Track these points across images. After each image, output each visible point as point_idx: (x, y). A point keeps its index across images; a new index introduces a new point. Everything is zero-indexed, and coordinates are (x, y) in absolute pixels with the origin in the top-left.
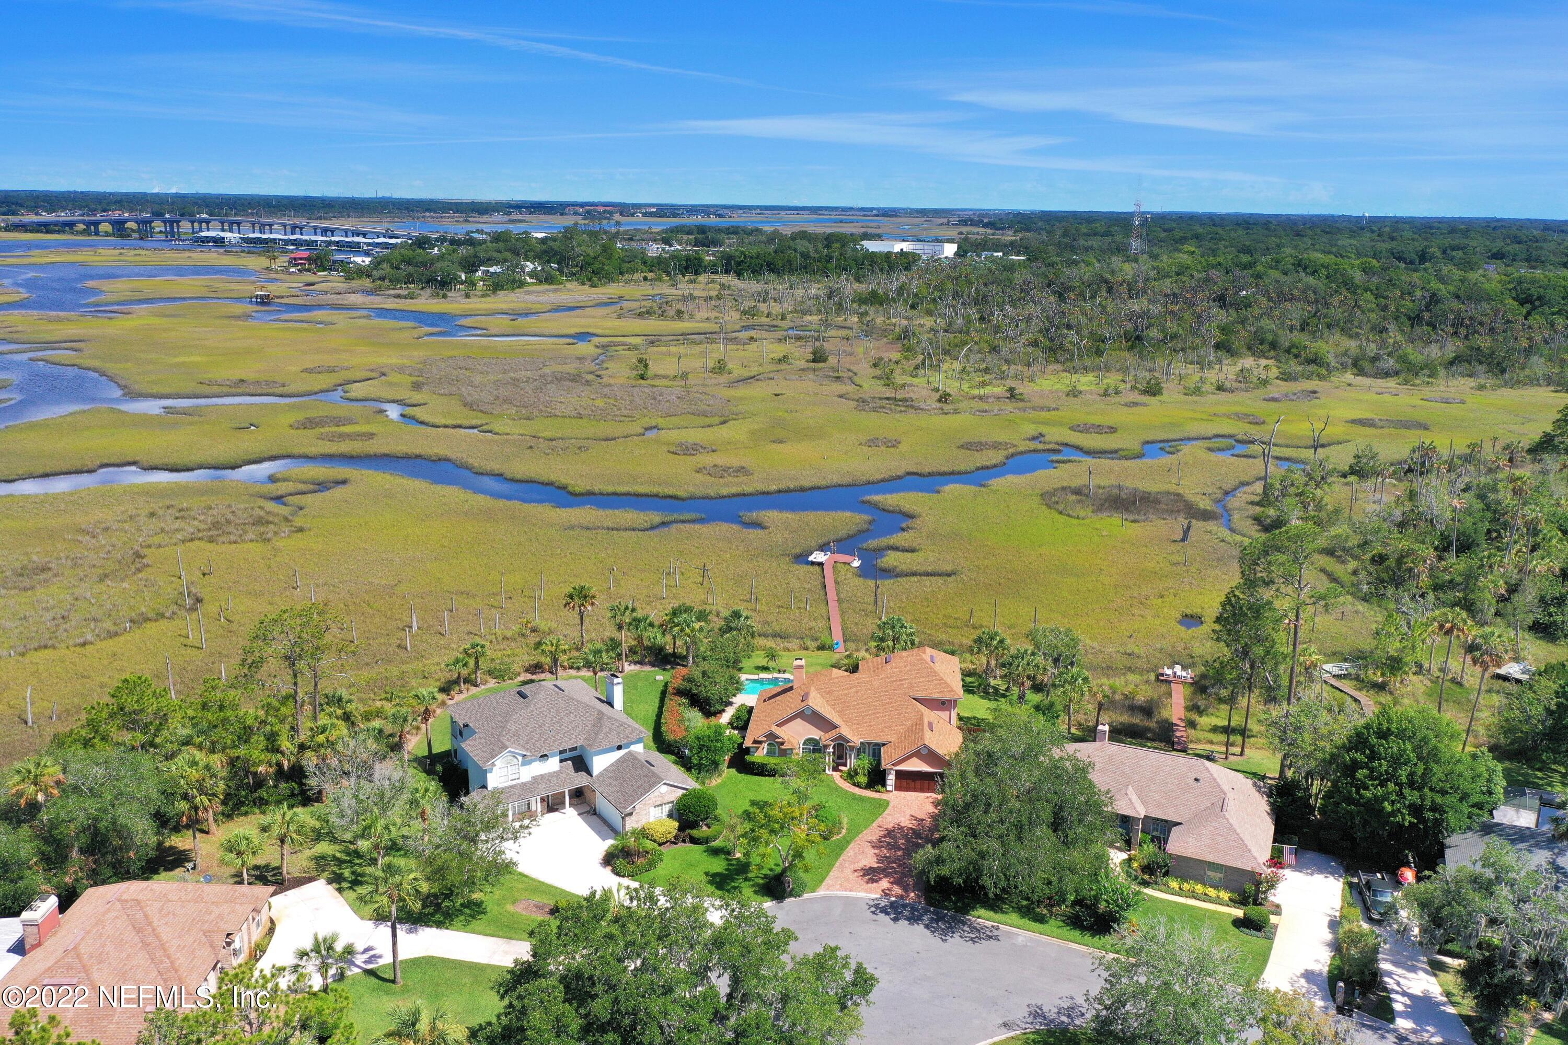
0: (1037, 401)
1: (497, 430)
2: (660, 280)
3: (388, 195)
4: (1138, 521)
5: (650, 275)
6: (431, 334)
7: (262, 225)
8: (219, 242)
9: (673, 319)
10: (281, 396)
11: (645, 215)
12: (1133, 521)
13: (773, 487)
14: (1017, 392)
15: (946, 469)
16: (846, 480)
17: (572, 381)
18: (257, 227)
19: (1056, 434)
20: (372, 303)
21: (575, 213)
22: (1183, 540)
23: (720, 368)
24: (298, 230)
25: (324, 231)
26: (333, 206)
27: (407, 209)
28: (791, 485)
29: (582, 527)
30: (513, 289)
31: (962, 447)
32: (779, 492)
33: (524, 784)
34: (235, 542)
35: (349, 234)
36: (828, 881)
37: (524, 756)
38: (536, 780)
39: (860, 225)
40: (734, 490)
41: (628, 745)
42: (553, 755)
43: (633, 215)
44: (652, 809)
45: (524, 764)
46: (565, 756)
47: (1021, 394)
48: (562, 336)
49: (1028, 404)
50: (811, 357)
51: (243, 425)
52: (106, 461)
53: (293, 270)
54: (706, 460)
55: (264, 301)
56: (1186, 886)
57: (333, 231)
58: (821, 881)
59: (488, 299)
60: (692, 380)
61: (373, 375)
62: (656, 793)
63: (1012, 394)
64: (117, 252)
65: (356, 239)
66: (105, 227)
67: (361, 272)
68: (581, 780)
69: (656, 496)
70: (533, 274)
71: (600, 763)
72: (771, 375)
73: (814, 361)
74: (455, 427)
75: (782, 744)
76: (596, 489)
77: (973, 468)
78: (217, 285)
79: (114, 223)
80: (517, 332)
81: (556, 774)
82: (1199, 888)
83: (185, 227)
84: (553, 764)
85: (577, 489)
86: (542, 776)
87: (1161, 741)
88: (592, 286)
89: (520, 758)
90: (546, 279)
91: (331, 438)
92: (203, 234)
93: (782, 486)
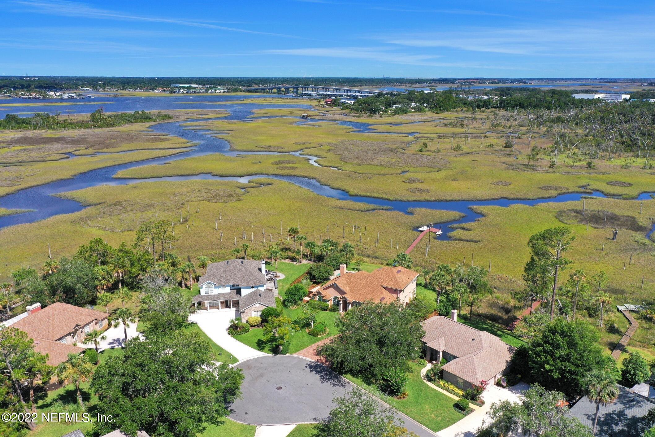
0: (603, 170)
1: (343, 169)
2: (468, 111)
3: (388, 77)
4: (598, 228)
5: (465, 109)
6: (354, 131)
7: (326, 89)
8: (309, 95)
9: (459, 127)
10: (279, 152)
11: (490, 83)
12: (595, 228)
13: (433, 199)
14: (593, 164)
15: (522, 197)
16: (470, 198)
17: (390, 151)
18: (324, 90)
19: (595, 185)
20: (343, 119)
21: (459, 83)
22: (613, 239)
23: (458, 148)
24: (338, 91)
25: (348, 91)
26: (362, 81)
27: (390, 82)
28: (442, 198)
29: (340, 208)
30: (402, 114)
31: (540, 188)
32: (434, 201)
33: (215, 295)
34: (216, 202)
35: (357, 92)
36: (301, 352)
37: (215, 285)
38: (220, 295)
39: (592, 86)
40: (414, 199)
41: (257, 287)
42: (228, 286)
43: (484, 83)
44: (253, 312)
45: (215, 288)
46: (233, 288)
47: (594, 166)
48: (403, 133)
49: (596, 171)
50: (505, 145)
51: (257, 162)
52: (202, 172)
53: (325, 106)
54: (415, 185)
55: (305, 117)
56: (446, 385)
57: (350, 91)
58: (298, 351)
59: (389, 118)
60: (443, 153)
61: (318, 146)
62: (255, 306)
63: (589, 166)
64: (272, 99)
65: (357, 94)
66: (275, 90)
67: (348, 107)
68: (237, 297)
69: (381, 198)
70: (413, 108)
71: (245, 292)
72: (477, 152)
73: (505, 147)
74: (330, 167)
75: (323, 297)
76: (359, 194)
77: (536, 197)
78: (293, 111)
79: (277, 89)
80: (388, 131)
81: (228, 294)
82: (451, 387)
83: (300, 90)
84: (227, 290)
85: (352, 193)
86: (223, 294)
87: (504, 325)
88: (437, 113)
89: (214, 285)
90: (418, 110)
91: (280, 168)
92: (304, 92)
93: (437, 198)
